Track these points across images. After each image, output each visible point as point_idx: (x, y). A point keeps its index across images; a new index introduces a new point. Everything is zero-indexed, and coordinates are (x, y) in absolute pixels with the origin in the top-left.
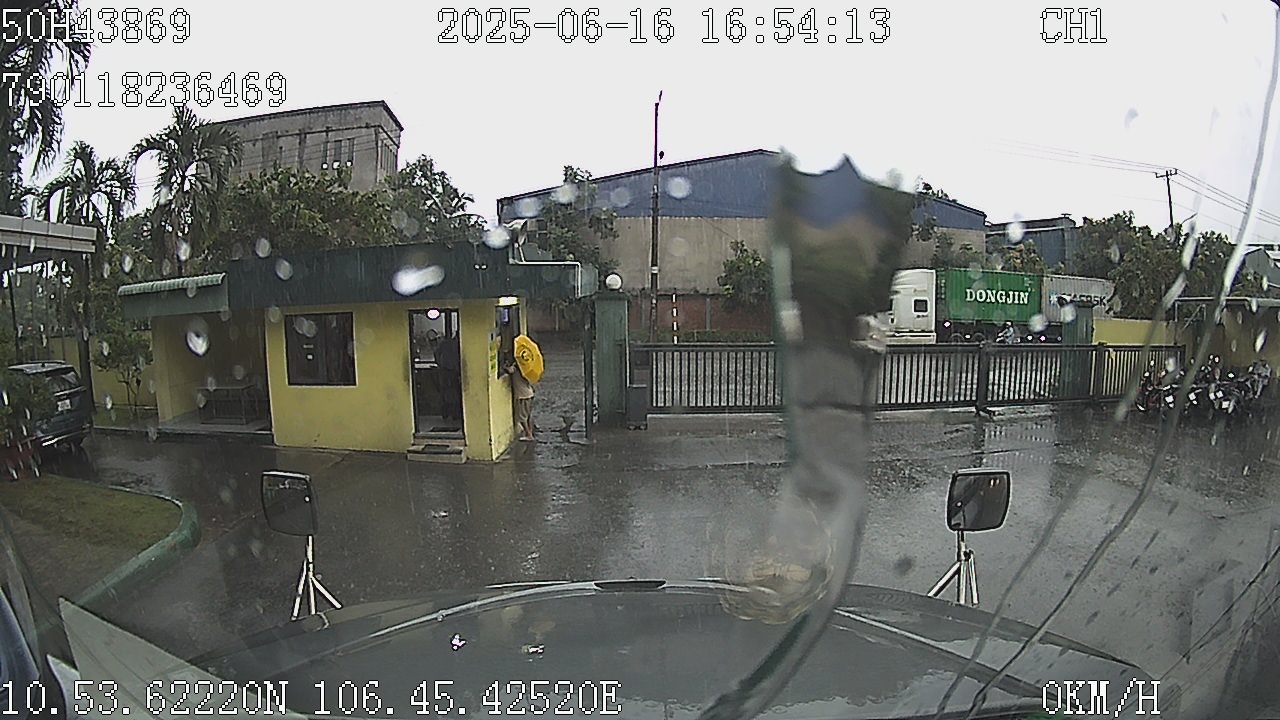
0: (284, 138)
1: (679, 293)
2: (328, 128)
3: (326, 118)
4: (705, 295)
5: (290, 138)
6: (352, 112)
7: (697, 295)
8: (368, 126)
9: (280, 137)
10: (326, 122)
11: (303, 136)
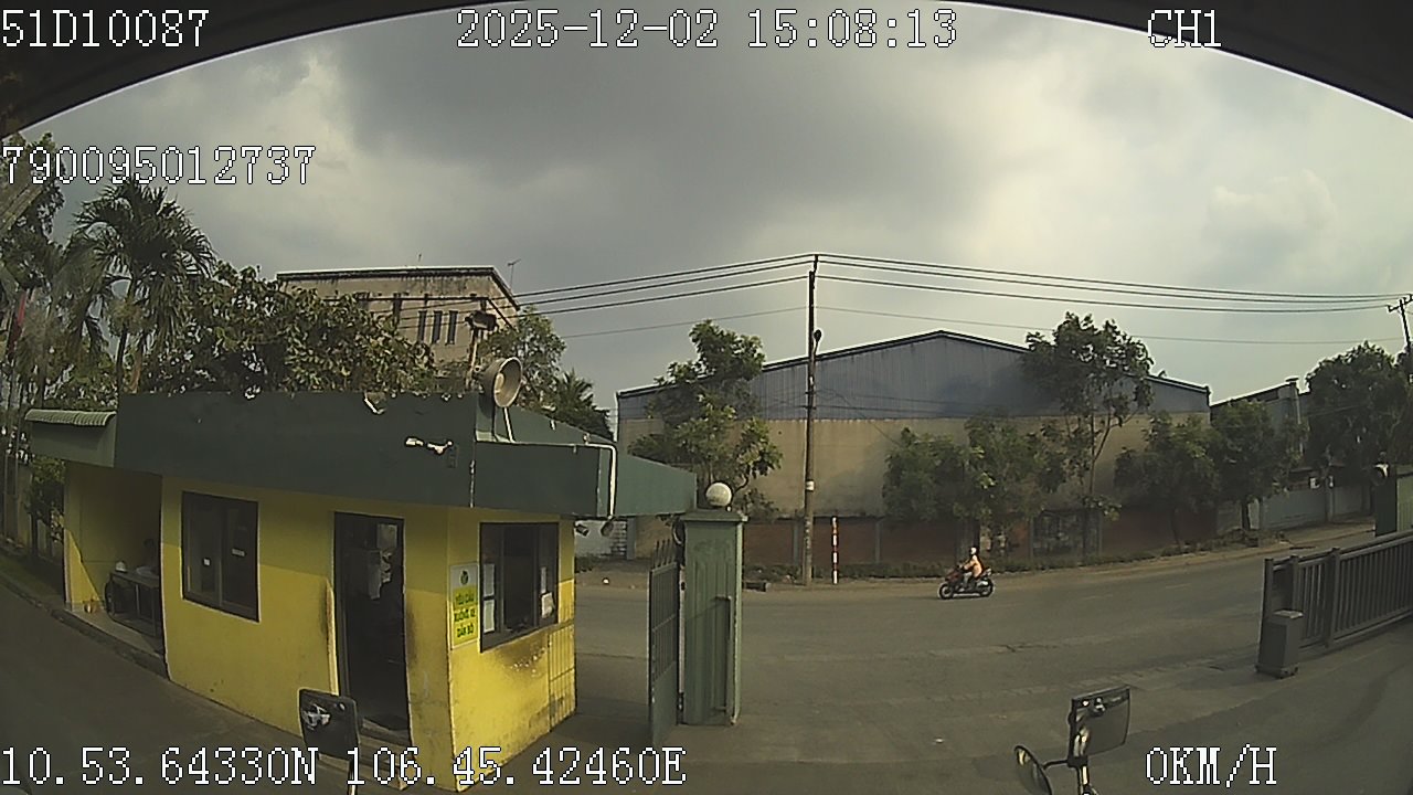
0: (376, 302)
1: (839, 515)
2: (426, 295)
3: (426, 284)
4: (874, 518)
5: (384, 302)
6: (455, 279)
7: (863, 518)
8: (473, 298)
9: (372, 300)
10: (425, 288)
11: (397, 301)
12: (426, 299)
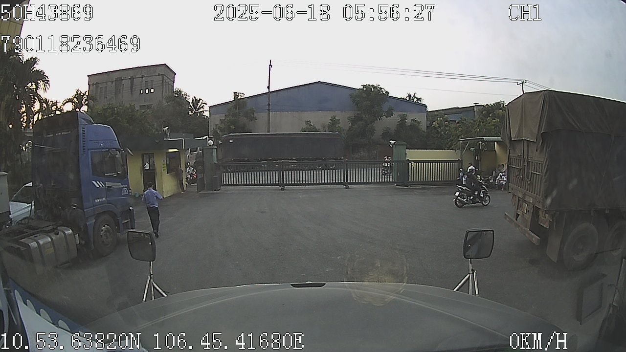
5: (127, 80)
6: (152, 69)
8: (159, 75)
9: (123, 80)
10: (142, 73)
11: (132, 79)
12: (142, 77)
